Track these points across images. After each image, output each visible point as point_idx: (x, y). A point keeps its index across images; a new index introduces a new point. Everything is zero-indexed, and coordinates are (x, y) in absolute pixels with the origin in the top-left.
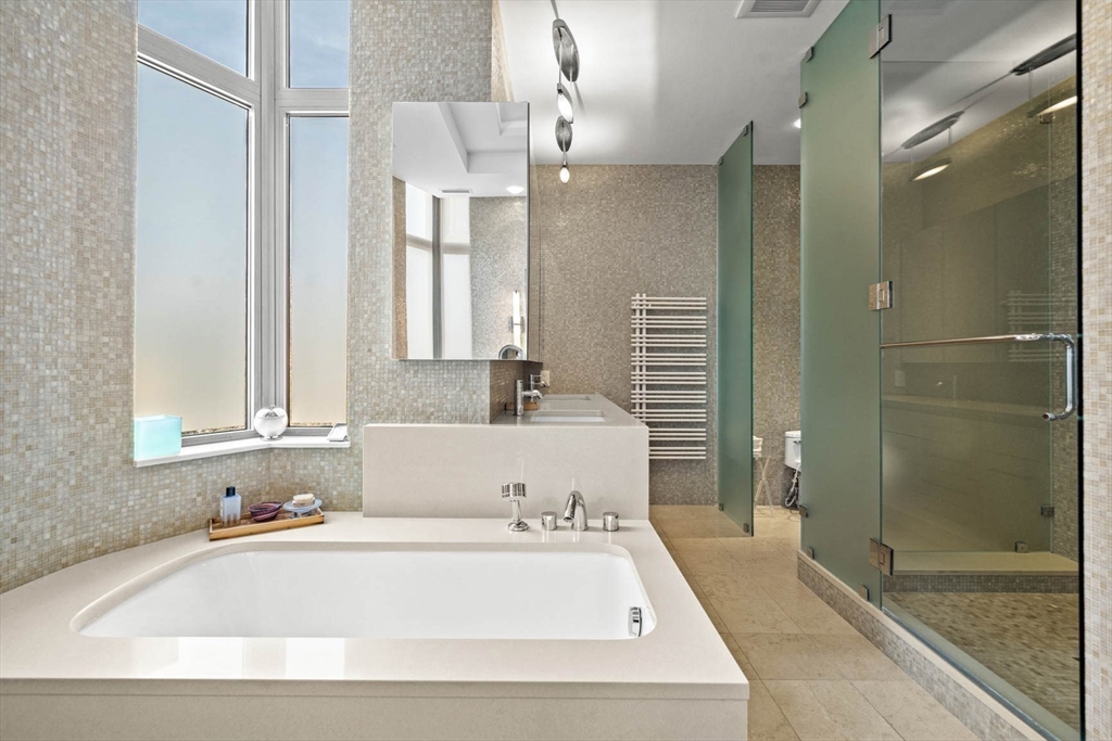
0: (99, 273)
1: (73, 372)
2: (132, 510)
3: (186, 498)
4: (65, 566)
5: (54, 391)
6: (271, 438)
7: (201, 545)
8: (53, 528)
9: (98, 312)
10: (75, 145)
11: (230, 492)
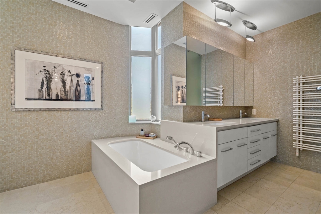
0: (124, 93)
1: (121, 108)
2: (128, 130)
3: (137, 130)
4: (120, 137)
5: (118, 111)
6: (153, 122)
7: (135, 138)
8: (118, 131)
9: (124, 99)
10: (121, 74)
11: (142, 130)
